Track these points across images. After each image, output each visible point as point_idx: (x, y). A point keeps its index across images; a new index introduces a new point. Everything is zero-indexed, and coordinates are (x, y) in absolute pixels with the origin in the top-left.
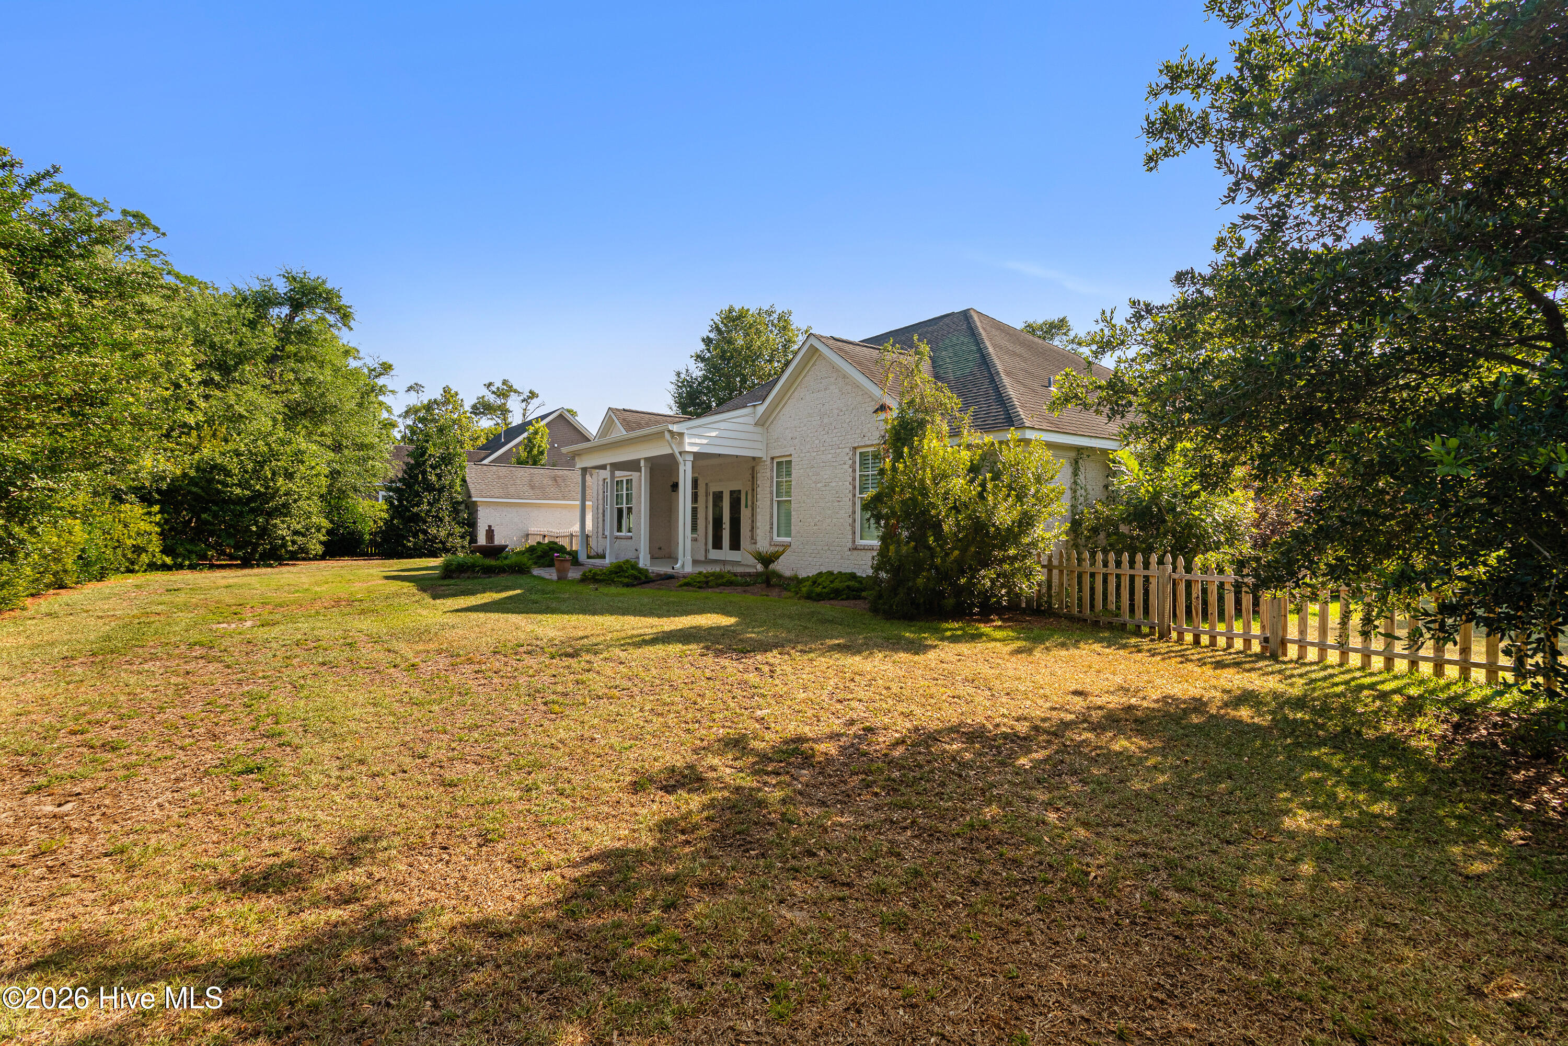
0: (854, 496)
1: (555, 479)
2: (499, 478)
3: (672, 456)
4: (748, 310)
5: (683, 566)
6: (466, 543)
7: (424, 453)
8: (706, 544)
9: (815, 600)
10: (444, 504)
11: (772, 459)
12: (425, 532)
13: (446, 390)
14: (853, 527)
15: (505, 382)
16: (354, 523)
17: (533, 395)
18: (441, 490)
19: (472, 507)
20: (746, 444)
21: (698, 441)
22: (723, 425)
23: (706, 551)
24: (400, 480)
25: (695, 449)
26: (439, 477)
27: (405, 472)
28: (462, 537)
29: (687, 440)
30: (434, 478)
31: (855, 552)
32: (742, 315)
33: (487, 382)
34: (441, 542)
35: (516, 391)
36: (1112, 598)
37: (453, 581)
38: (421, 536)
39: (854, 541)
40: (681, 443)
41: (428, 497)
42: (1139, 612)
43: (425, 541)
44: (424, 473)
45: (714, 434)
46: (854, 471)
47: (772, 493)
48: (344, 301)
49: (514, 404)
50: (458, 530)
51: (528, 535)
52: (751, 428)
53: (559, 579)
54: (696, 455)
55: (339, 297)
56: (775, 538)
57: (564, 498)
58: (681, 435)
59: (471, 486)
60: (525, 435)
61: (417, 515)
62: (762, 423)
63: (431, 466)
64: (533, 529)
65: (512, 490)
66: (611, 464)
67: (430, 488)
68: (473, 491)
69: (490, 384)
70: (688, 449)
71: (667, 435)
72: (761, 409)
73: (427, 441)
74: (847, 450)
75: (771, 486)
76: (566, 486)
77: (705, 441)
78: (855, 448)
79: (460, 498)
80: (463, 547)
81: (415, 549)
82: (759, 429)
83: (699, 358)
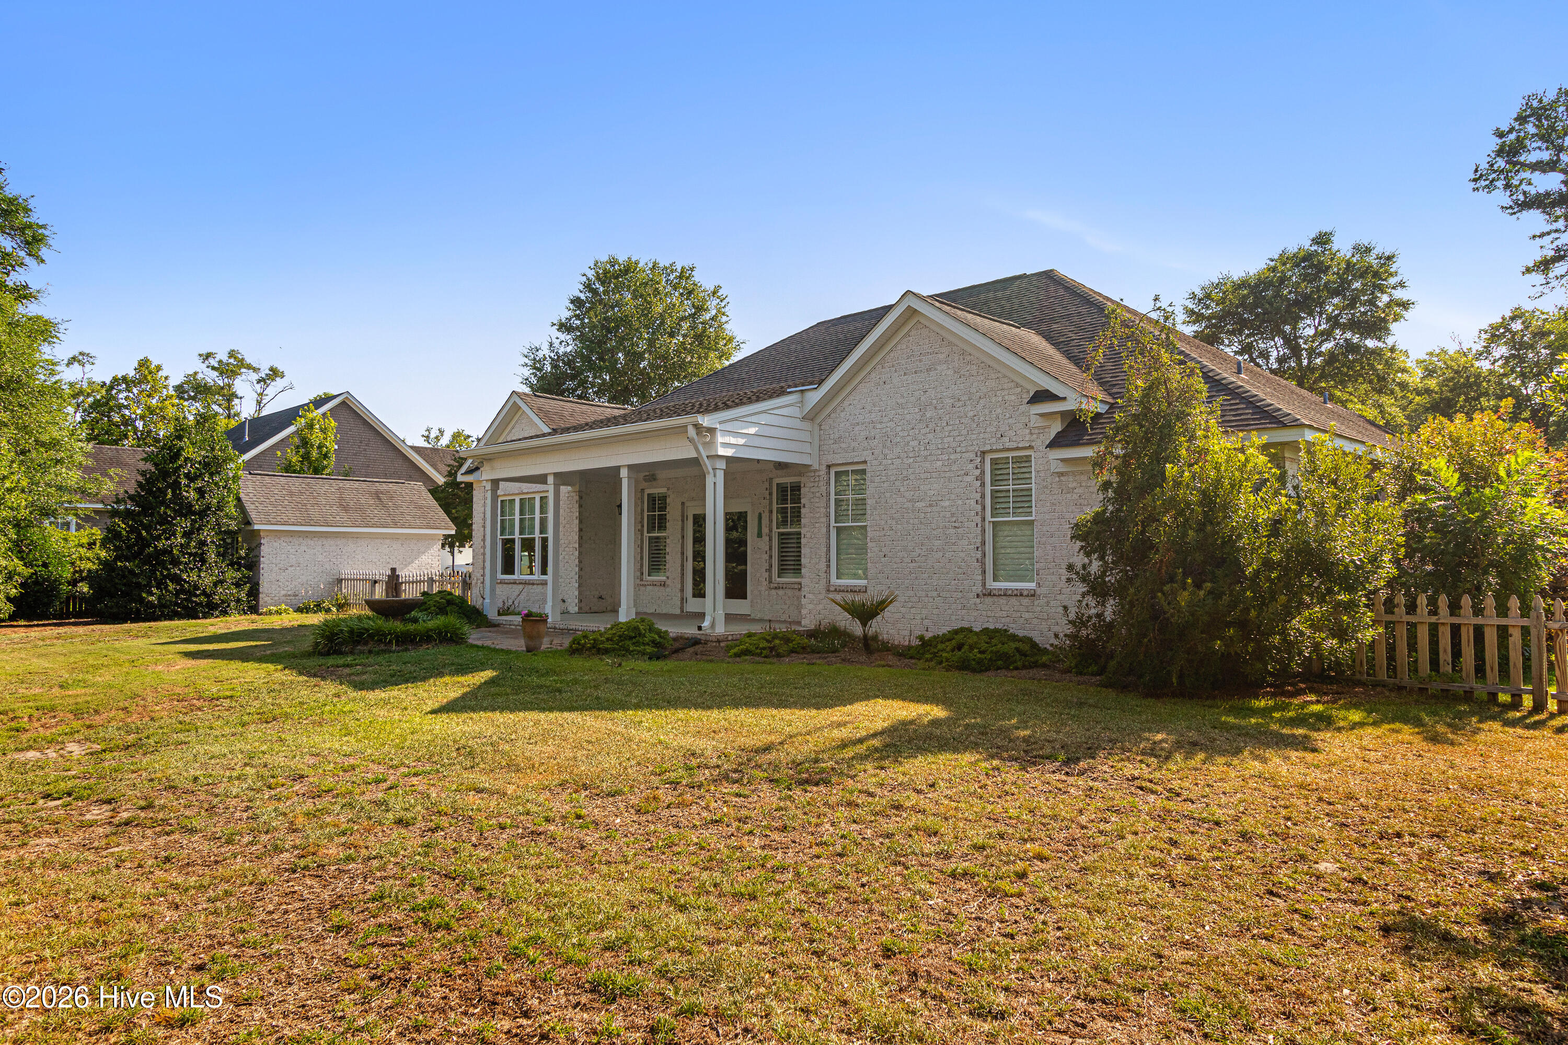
0: (984, 519)
1: (377, 495)
2: (291, 494)
3: (695, 462)
4: (637, 263)
5: (713, 625)
6: (243, 595)
7: (177, 455)
8: (682, 590)
9: (974, 671)
10: (207, 535)
11: (829, 467)
12: (177, 579)
13: (144, 364)
14: (982, 562)
15: (232, 354)
16: (45, 565)
17: (275, 373)
18: (203, 513)
19: (254, 539)
20: (792, 446)
21: (733, 440)
22: (764, 418)
23: (683, 600)
24: (131, 498)
25: (729, 452)
26: (201, 492)
27: (140, 485)
28: (237, 585)
29: (720, 439)
30: (193, 495)
31: (988, 600)
32: (629, 269)
33: (204, 352)
34: (204, 593)
35: (249, 367)
36: (1446, 656)
37: (341, 661)
38: (171, 586)
39: (984, 584)
40: (711, 444)
41: (184, 524)
42: (1492, 675)
43: (178, 593)
44: (176, 486)
45: (752, 430)
46: (983, 485)
47: (828, 516)
48: (37, 217)
49: (244, 386)
50: (231, 575)
51: (340, 581)
52: (797, 424)
53: (529, 650)
54: (729, 459)
55: (27, 210)
56: (834, 580)
57: (396, 525)
58: (712, 431)
59: (249, 507)
60: (292, 429)
61: (167, 552)
62: (811, 417)
63: (187, 476)
64: (347, 571)
65: (315, 513)
66: (556, 475)
67: (185, 510)
68: (253, 515)
69: (208, 356)
70: (722, 451)
71: (692, 431)
72: (814, 397)
73: (180, 438)
74: (972, 456)
75: (828, 506)
76: (397, 507)
77: (741, 441)
78: (983, 453)
79: (233, 526)
80: (238, 601)
81: (162, 606)
82: (806, 425)
83: (564, 327)
